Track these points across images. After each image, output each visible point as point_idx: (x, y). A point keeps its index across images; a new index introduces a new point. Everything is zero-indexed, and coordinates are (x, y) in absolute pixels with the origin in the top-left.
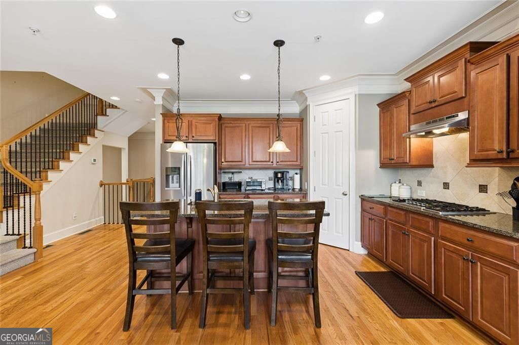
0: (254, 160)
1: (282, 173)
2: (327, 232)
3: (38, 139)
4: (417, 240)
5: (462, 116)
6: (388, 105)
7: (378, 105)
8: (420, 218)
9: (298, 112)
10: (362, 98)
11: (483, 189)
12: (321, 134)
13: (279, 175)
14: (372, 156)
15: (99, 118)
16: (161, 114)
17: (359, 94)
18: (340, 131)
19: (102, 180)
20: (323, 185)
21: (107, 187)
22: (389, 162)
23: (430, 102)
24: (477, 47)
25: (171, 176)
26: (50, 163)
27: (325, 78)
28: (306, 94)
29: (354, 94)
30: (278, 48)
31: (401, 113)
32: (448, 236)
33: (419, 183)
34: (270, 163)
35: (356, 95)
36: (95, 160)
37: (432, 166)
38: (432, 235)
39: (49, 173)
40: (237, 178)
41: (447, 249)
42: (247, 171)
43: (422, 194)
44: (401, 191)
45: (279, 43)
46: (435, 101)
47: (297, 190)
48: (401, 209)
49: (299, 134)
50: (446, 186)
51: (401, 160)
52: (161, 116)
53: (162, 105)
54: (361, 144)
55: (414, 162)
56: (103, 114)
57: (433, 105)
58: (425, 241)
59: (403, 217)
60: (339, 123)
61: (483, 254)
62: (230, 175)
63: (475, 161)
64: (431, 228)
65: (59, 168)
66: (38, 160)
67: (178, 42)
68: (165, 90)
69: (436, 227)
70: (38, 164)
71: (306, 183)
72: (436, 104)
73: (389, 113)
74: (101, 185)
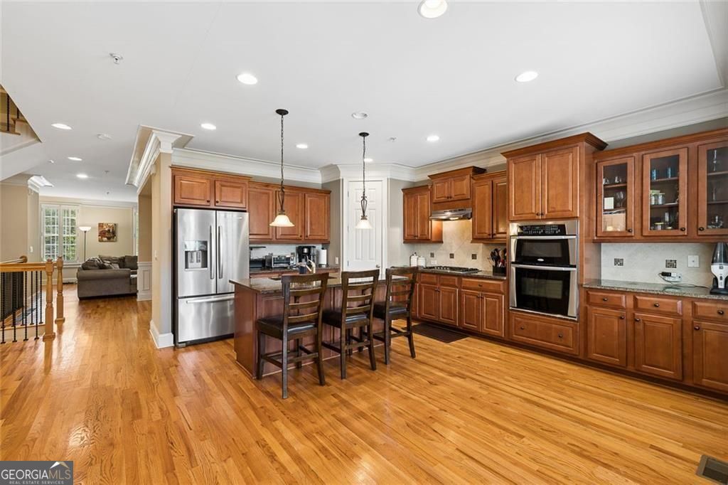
1: (309, 248)
4: (446, 293)
5: (469, 211)
6: (411, 192)
7: (403, 190)
8: (448, 277)
9: (321, 183)
10: (393, 182)
11: (474, 257)
12: (354, 210)
13: (306, 250)
14: (398, 232)
16: (170, 167)
17: (390, 179)
18: (373, 209)
20: (356, 259)
22: (413, 238)
23: (448, 198)
24: (478, 171)
27: (368, 160)
28: (340, 168)
29: (386, 178)
30: (363, 138)
31: (424, 201)
32: (468, 286)
33: (432, 255)
34: (299, 238)
35: (388, 179)
37: (442, 242)
38: (457, 287)
41: (466, 293)
43: (435, 262)
44: (418, 261)
45: (365, 135)
46: (451, 197)
47: (324, 267)
48: (434, 274)
49: (326, 207)
50: (452, 256)
51: (424, 237)
52: (170, 169)
54: (391, 223)
55: (433, 240)
57: (450, 200)
58: (452, 292)
59: (435, 279)
61: (487, 292)
63: (476, 239)
64: (456, 284)
67: (282, 112)
68: (180, 136)
69: (460, 282)
71: (337, 259)
72: (452, 199)
73: (413, 199)
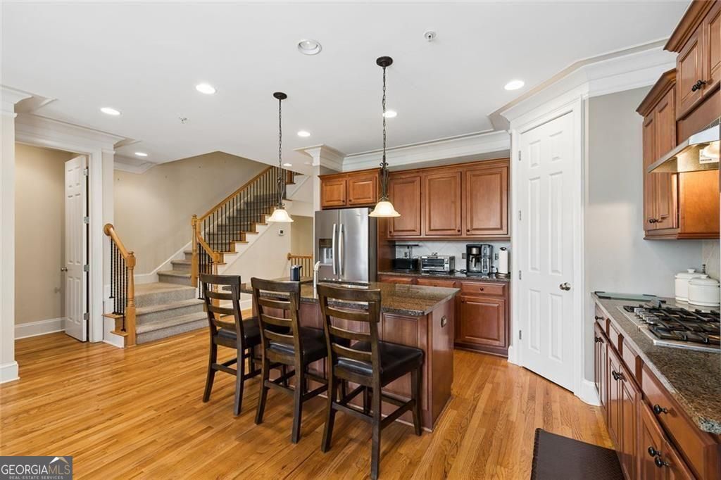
0: (432, 228)
2: (539, 352)
3: (242, 213)
6: (652, 109)
7: (638, 110)
10: (597, 104)
12: (530, 181)
13: (474, 251)
15: (288, 186)
16: (319, 176)
17: (590, 99)
18: (557, 173)
19: (290, 252)
20: (532, 268)
21: (294, 259)
22: (652, 226)
23: (695, 89)
25: (325, 250)
26: (239, 236)
27: (515, 85)
28: (506, 117)
29: (580, 100)
30: (389, 68)
34: (457, 233)
35: (583, 102)
36: (282, 232)
39: (236, 245)
40: (416, 254)
42: (429, 244)
45: (385, 62)
52: (319, 179)
53: (321, 166)
55: (689, 227)
56: (291, 182)
60: (557, 158)
62: (407, 250)
65: (245, 240)
66: (231, 232)
67: (281, 96)
68: (320, 148)
70: (227, 236)
72: (707, 90)
74: (289, 258)
